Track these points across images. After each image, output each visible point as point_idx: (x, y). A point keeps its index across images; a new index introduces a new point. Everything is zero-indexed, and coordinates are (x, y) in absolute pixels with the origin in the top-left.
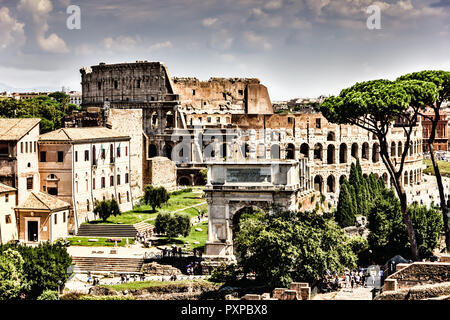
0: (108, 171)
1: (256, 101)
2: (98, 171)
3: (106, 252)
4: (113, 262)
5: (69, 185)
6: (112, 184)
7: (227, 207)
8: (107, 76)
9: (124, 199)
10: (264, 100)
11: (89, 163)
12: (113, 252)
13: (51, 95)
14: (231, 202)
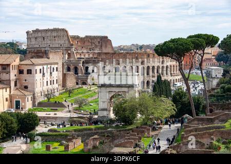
0: (49, 78)
1: (106, 47)
2: (45, 78)
3: (52, 114)
4: (56, 118)
5: (33, 84)
6: (51, 84)
7: (108, 94)
8: (40, 35)
9: (56, 91)
10: (109, 46)
11: (42, 74)
12: (55, 114)
13: (7, 44)
14: (109, 91)
